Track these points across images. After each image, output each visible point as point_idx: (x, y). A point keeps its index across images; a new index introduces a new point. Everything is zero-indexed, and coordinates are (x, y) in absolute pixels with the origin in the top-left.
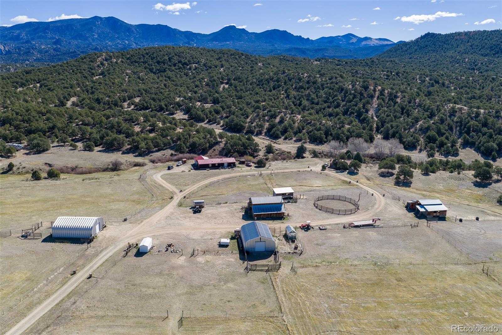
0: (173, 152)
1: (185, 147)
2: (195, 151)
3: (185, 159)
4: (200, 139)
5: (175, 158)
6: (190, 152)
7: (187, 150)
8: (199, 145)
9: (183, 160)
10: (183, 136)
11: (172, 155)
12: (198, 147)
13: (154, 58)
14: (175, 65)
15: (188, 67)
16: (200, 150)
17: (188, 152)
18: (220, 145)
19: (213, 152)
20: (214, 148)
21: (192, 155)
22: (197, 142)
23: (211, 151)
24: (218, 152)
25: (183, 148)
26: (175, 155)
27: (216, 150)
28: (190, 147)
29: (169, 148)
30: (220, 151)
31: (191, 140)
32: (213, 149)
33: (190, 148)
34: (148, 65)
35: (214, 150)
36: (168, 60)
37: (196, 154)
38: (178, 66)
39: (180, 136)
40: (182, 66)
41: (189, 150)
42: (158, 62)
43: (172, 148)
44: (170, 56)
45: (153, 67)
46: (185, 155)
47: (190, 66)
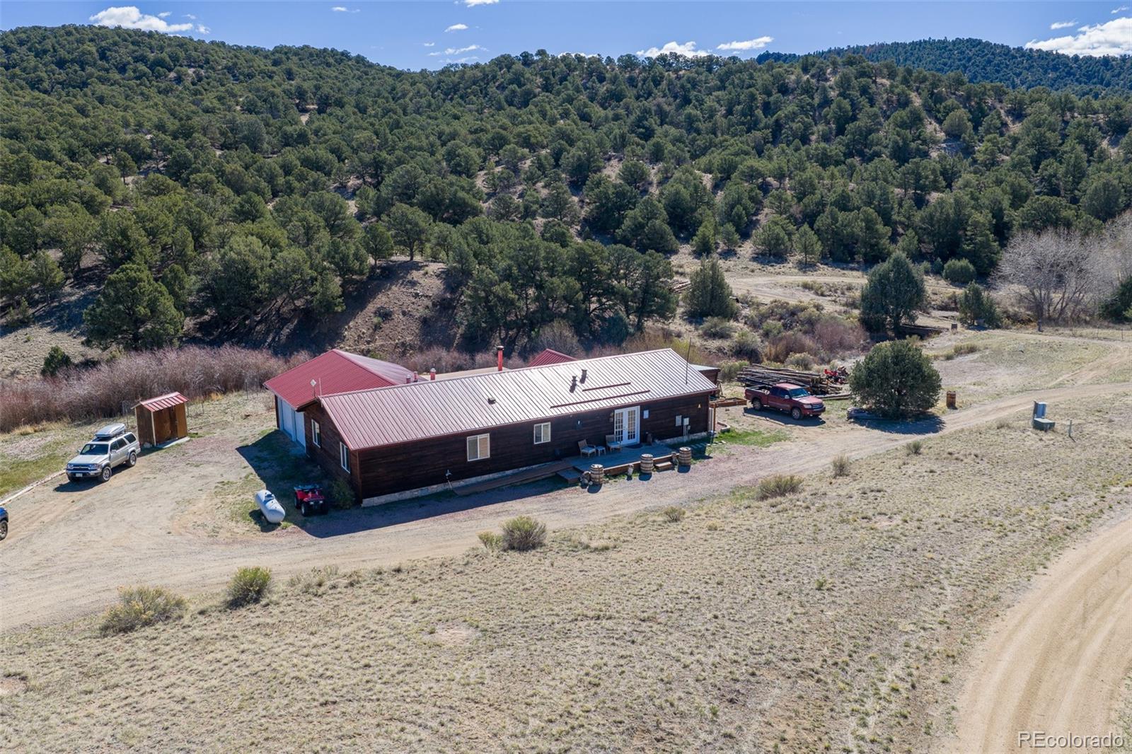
0: (71, 345)
1: (167, 303)
2: (251, 329)
3: (171, 399)
4: (275, 245)
5: (82, 388)
6: (210, 335)
7: (189, 323)
8: (279, 282)
9: (153, 404)
10: (152, 233)
11: (56, 365)
12: (272, 297)
13: (45, 52)
14: (122, 69)
15: (172, 75)
16: (284, 321)
17: (192, 340)
18: (413, 284)
19: (377, 327)
20: (381, 300)
21: (232, 357)
22: (254, 263)
23: (360, 323)
24: (415, 327)
25: (153, 306)
26: (89, 364)
27: (398, 317)
28: (208, 302)
29: (39, 319)
30: (425, 321)
31: (212, 258)
32: (371, 307)
33: (211, 312)
34: (24, 70)
35: (385, 315)
36: (96, 55)
37: (256, 345)
38: (134, 71)
39: (124, 233)
40: (147, 70)
41: (202, 327)
42: (61, 64)
43: (63, 320)
44: (103, 44)
45: (44, 75)
46: (174, 360)
47: (178, 72)
